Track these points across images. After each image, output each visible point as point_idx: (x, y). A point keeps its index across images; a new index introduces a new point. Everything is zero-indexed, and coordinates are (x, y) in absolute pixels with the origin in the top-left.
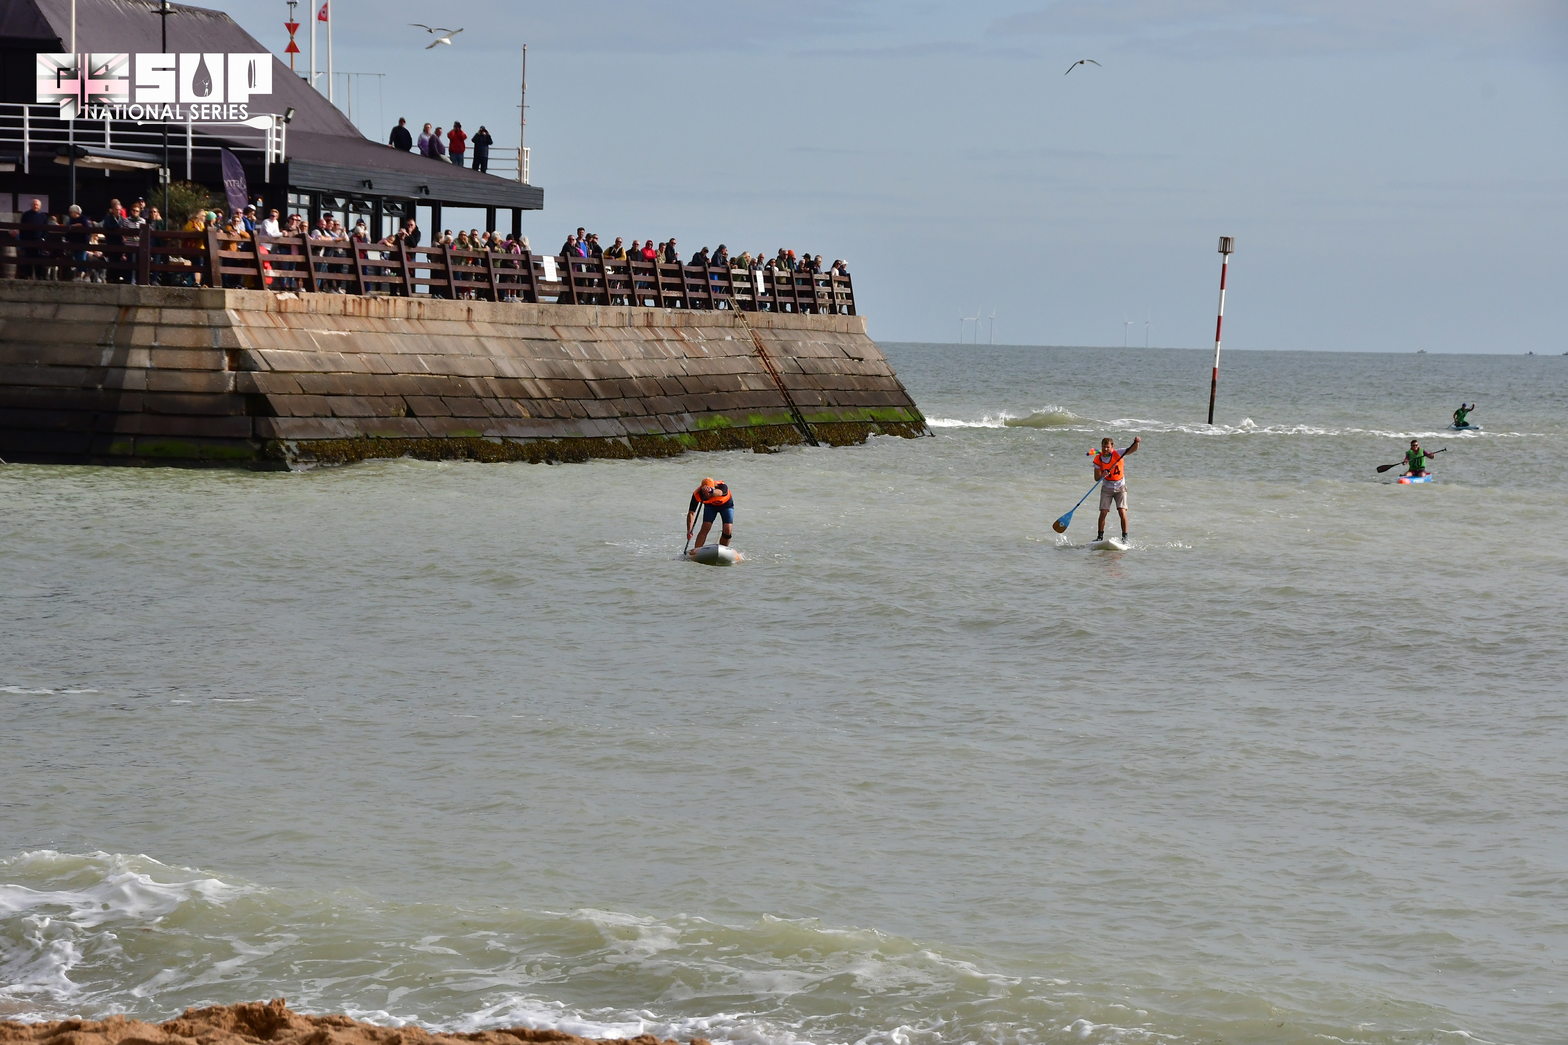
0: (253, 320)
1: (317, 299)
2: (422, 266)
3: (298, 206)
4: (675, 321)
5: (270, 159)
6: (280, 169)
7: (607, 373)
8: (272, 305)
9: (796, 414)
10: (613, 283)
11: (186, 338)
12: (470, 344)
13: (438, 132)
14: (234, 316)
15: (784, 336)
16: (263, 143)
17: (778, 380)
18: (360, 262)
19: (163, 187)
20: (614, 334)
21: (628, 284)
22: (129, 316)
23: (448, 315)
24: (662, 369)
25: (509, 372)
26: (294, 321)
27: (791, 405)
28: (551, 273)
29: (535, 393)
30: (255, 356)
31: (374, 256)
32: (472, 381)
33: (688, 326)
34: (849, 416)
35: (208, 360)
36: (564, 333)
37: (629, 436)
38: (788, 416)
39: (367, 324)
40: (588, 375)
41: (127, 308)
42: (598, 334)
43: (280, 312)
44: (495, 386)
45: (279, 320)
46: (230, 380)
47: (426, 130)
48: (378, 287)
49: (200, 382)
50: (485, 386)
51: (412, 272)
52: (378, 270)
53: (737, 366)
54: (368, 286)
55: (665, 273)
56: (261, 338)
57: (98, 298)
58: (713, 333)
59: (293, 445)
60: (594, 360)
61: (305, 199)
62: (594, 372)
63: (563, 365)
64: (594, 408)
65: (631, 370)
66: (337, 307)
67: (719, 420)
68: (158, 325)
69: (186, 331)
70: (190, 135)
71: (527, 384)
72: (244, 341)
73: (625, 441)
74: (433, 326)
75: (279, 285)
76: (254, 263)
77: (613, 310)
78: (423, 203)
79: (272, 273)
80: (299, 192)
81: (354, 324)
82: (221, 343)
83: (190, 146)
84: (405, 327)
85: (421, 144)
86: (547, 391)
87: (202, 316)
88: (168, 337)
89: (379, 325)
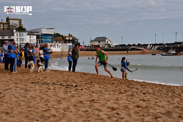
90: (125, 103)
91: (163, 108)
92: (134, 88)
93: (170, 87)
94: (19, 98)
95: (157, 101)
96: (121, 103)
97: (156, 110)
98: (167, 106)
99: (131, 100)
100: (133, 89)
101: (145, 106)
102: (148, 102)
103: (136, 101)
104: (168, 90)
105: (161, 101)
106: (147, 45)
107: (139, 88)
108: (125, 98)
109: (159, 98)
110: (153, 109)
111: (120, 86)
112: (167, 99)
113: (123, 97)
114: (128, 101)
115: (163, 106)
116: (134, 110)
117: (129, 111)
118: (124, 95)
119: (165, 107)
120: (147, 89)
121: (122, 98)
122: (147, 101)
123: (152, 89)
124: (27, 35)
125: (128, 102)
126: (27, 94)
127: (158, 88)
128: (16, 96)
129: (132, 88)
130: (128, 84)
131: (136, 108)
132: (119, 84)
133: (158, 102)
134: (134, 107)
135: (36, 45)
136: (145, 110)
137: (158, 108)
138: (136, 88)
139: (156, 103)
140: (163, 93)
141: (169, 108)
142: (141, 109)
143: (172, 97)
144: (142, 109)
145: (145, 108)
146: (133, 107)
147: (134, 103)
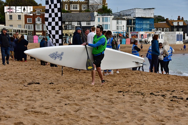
94: (101, 112)
124: (113, 19)
126: (113, 107)
128: (96, 110)
135: (126, 35)
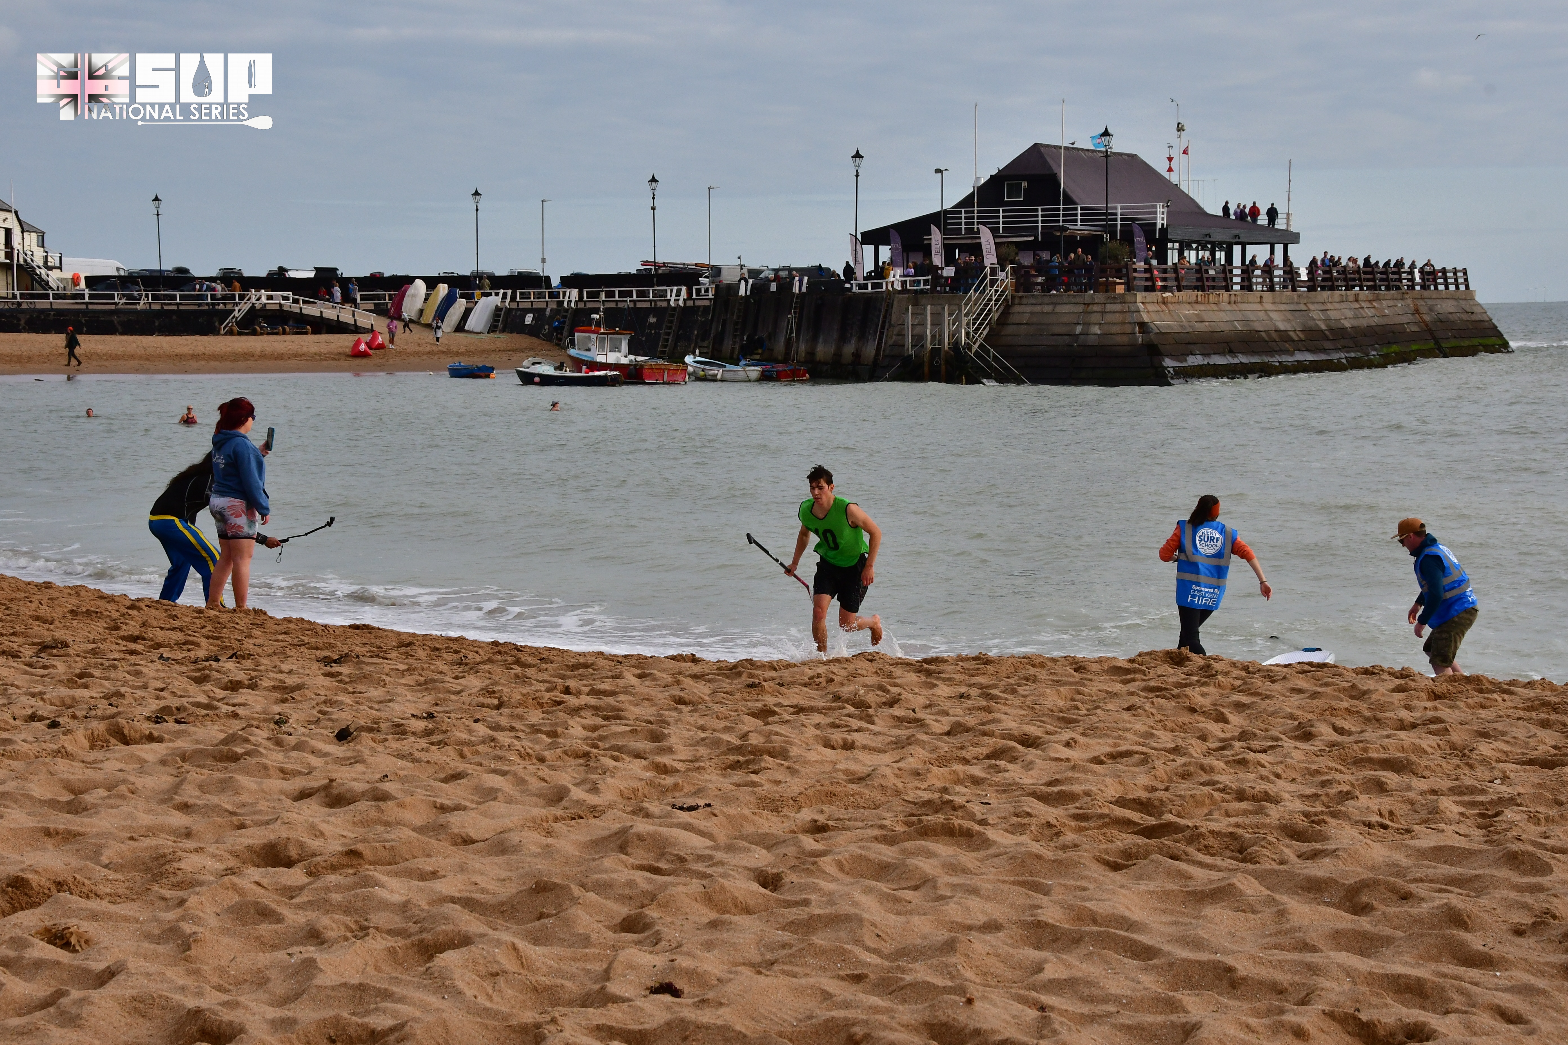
0: (1151, 308)
1: (1183, 295)
2: (1237, 276)
3: (1173, 249)
4: (1370, 298)
5: (1159, 226)
6: (1164, 231)
7: (1335, 325)
8: (1160, 300)
9: (1437, 343)
10: (1337, 280)
11: (1117, 318)
12: (1262, 315)
13: (1244, 207)
14: (1141, 306)
15: (1430, 302)
16: (1155, 218)
17: (1427, 326)
18: (1205, 275)
19: (1105, 244)
20: (1337, 306)
21: (1345, 279)
22: (1090, 308)
23: (1250, 300)
24: (1364, 323)
25: (1282, 328)
26: (1171, 307)
27: (1434, 338)
28: (1304, 277)
29: (1296, 338)
30: (1152, 325)
31: (1212, 272)
32: (1263, 334)
33: (1378, 299)
34: (1466, 343)
35: (1128, 329)
36: (1311, 307)
37: (1346, 358)
38: (1432, 344)
39: (1208, 307)
40: (1324, 327)
41: (1088, 304)
42: (1329, 306)
43: (1164, 303)
44: (1274, 335)
45: (1164, 307)
46: (1140, 338)
47: (1239, 206)
48: (1214, 288)
49: (1124, 340)
50: (1269, 336)
51: (1231, 279)
52: (1213, 279)
53: (1404, 319)
54: (1209, 287)
55: (1365, 273)
56: (1154, 316)
57: (1074, 301)
58: (1391, 303)
59: (1171, 370)
60: (1327, 320)
61: (1177, 245)
62: (1327, 325)
63: (1310, 323)
64: (1327, 345)
65: (1347, 324)
66: (1193, 299)
67: (1395, 348)
68: (1103, 313)
69: (1118, 315)
70: (1119, 217)
71: (1291, 334)
72: (1146, 318)
73: (1344, 361)
74: (1243, 307)
75: (1164, 289)
76: (1152, 279)
77: (1337, 293)
78: (1237, 243)
79: (1160, 283)
80: (1173, 242)
81: (1202, 307)
82: (1135, 320)
83: (1119, 222)
84: (1228, 307)
85: (1235, 214)
86: (1302, 336)
87: (1125, 307)
88: (1109, 318)
89: (1215, 307)
90: (150, 832)
91: (500, 859)
92: (253, 686)
93: (586, 666)
95: (452, 793)
96: (109, 835)
97: (434, 875)
98: (532, 840)
99: (214, 799)
100: (244, 696)
101: (335, 846)
102: (373, 814)
103: (263, 805)
104: (567, 691)
105: (490, 794)
106: (401, 283)
107: (299, 687)
108: (162, 780)
109: (470, 768)
110: (410, 874)
111: (120, 674)
112: (544, 772)
113: (141, 771)
114: (185, 807)
115: (501, 843)
116: (235, 888)
117: (182, 902)
118: (150, 752)
119: (517, 849)
120: (376, 693)
121: (123, 788)
122: (363, 806)
123: (426, 685)
125: (178, 819)
127: (474, 682)
129: (234, 686)
130: (201, 653)
131: (254, 873)
132: (113, 649)
133: (458, 808)
134: (232, 863)
136: (339, 888)
137: (459, 855)
138: (274, 688)
139: (443, 818)
140: (518, 725)
141: (548, 851)
142: (295, 876)
143: (586, 755)
144: (306, 880)
145: (334, 868)
146: (220, 866)
147: (242, 826)
